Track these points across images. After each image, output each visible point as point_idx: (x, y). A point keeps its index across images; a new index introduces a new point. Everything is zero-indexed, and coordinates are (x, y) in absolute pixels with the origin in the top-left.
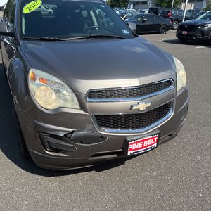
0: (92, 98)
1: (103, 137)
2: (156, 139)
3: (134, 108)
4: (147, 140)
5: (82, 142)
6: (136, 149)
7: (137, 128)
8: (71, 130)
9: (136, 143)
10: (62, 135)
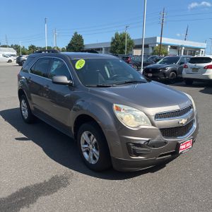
1: (166, 143)
2: (191, 142)
5: (154, 147)
8: (148, 139)
10: (143, 143)
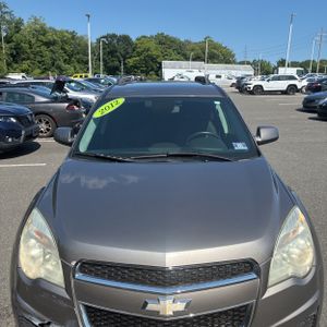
10: (36, 322)
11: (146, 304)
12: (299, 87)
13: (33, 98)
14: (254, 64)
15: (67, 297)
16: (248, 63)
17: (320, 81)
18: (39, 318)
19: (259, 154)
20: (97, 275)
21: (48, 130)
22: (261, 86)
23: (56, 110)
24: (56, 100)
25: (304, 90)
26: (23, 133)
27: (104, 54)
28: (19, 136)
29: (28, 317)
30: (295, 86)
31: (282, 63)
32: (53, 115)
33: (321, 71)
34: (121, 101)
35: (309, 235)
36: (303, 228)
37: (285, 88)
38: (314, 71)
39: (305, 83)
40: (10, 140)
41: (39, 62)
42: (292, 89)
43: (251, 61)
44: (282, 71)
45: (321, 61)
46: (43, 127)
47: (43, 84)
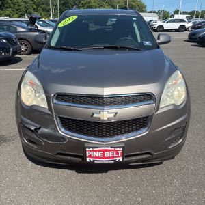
0: (59, 100)
1: (63, 138)
2: (120, 152)
3: (95, 116)
4: (109, 151)
6: (96, 157)
7: (99, 137)
8: (39, 126)
9: (96, 151)
10: (33, 128)
11: (93, 114)
12: (187, 27)
13: (16, 29)
14: (158, 13)
15: (50, 113)
16: (155, 12)
17: (200, 23)
18: (34, 126)
19: (158, 48)
20: (66, 101)
21: (26, 50)
22: (162, 26)
23: (31, 37)
24: (30, 30)
25: (190, 29)
26: (11, 49)
27: (60, 5)
28: (8, 51)
29: (27, 126)
30: (184, 26)
31: (177, 12)
32: (29, 40)
33: (202, 17)
34: (75, 17)
35: (184, 84)
36: (181, 80)
37: (178, 28)
38: (197, 17)
39: (191, 24)
40: (3, 54)
41: (17, 10)
42: (182, 28)
43: (157, 11)
44: (176, 17)
45: (202, 12)
46: (23, 48)
47: (21, 21)
